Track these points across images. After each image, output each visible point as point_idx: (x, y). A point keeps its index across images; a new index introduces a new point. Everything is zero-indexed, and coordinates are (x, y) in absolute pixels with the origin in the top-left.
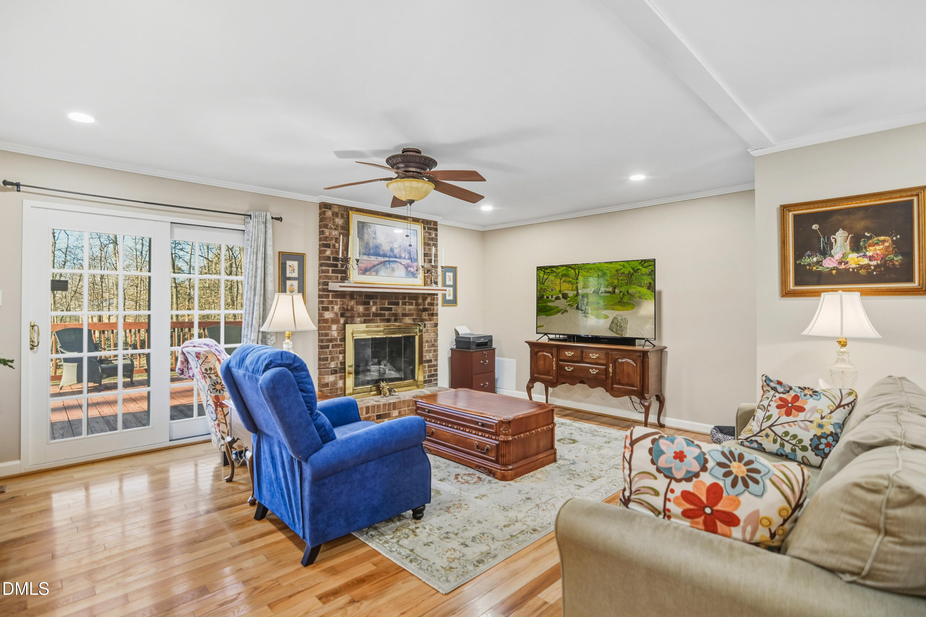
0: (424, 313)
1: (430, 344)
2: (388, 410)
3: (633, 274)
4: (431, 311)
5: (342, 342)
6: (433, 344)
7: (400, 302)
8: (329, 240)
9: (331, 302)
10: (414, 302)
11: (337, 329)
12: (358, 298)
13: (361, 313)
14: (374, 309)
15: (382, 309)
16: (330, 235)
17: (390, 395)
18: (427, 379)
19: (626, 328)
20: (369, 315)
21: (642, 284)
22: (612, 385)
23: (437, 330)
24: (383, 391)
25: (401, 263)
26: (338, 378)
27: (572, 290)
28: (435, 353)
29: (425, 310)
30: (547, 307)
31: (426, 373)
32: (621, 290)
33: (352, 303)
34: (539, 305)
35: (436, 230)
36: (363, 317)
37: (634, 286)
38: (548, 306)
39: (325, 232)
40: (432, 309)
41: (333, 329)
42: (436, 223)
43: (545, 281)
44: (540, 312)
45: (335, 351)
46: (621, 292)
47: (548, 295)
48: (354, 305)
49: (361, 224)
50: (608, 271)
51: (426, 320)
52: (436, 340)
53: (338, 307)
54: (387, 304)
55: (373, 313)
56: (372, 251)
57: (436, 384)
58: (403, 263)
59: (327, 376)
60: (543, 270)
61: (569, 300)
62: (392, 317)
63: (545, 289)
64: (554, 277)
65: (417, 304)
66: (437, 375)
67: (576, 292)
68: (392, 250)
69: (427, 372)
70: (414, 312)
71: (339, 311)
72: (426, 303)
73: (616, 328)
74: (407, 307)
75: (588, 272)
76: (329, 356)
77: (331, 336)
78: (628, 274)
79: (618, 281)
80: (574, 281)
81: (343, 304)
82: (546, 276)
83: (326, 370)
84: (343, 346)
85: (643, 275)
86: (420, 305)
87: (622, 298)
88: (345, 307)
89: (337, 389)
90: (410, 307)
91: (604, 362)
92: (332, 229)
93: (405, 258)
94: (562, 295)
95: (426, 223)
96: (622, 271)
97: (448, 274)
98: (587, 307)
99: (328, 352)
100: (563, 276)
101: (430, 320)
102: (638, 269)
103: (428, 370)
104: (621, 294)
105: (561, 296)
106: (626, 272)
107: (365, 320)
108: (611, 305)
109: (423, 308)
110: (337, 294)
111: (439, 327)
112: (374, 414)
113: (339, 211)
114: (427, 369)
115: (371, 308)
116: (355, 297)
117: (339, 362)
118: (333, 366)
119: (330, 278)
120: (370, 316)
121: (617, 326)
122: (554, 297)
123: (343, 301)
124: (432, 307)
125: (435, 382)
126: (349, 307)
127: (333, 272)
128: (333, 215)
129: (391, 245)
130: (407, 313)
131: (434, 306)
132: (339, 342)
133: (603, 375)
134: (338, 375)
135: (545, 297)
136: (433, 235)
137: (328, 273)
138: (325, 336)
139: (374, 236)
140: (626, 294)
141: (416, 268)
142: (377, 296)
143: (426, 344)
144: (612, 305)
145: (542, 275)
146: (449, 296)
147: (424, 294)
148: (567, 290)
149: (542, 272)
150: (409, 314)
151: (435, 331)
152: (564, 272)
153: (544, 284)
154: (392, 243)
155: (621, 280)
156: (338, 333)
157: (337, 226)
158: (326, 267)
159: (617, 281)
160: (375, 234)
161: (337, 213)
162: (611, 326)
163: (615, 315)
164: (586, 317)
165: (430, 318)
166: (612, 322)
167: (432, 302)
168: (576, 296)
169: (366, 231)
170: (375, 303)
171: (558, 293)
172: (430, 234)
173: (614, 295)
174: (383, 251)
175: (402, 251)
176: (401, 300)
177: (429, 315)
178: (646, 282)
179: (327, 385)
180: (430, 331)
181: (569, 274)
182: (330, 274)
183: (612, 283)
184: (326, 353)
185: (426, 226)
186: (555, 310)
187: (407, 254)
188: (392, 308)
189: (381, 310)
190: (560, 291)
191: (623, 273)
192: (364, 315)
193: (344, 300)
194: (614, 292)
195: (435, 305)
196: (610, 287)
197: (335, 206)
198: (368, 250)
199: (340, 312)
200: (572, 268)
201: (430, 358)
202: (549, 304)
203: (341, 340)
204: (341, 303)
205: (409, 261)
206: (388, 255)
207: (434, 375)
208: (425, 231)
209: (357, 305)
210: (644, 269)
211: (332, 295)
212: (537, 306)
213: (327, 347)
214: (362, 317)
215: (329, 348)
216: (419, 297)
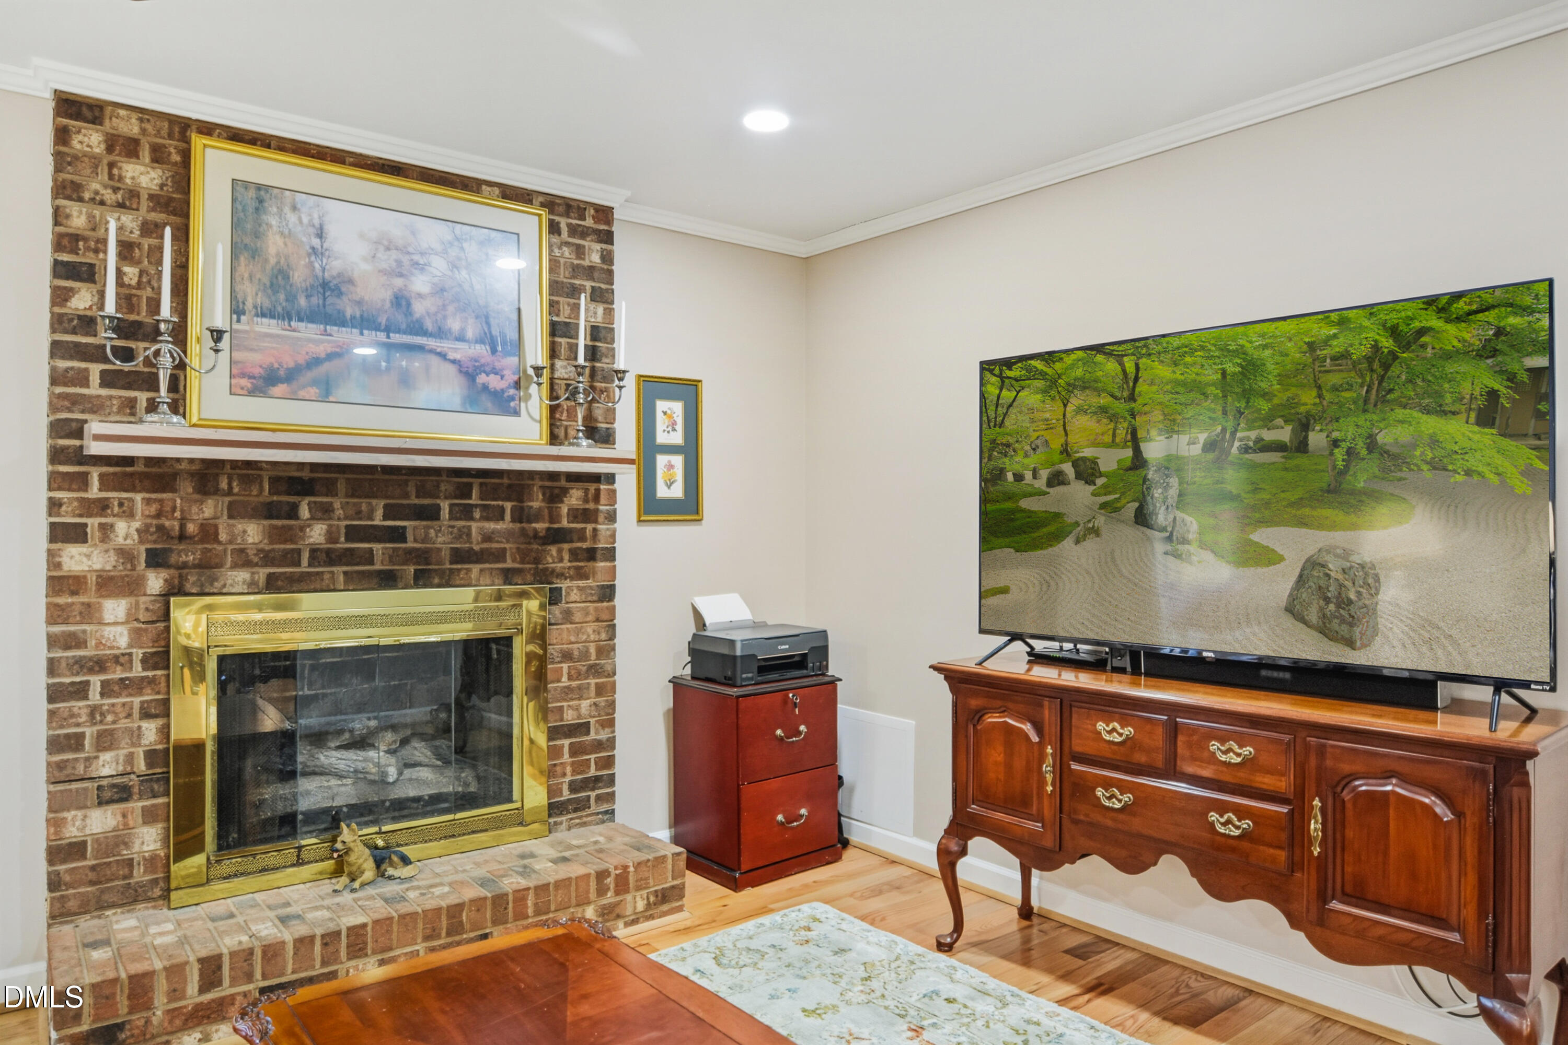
0: (553, 550)
1: (582, 666)
2: (324, 963)
3: (1394, 356)
4: (583, 539)
5: (155, 668)
6: (591, 667)
7: (445, 506)
8: (88, 249)
9: (102, 507)
10: (508, 506)
11: (131, 617)
12: (236, 490)
13: (251, 552)
14: (317, 534)
15: (353, 533)
16: (94, 229)
17: (381, 874)
18: (566, 795)
19: (1371, 611)
20: (293, 558)
21: (1448, 399)
22: (1323, 898)
23: (613, 610)
24: (350, 864)
25: (443, 356)
26: (136, 818)
27: (1113, 444)
28: (601, 700)
29: (557, 536)
30: (1018, 515)
31: (564, 775)
32: (1335, 435)
33: (209, 509)
34: (990, 507)
35: (608, 237)
36: (265, 565)
37: (1400, 413)
38: (1023, 511)
39: (68, 216)
40: (588, 533)
41: (108, 617)
42: (604, 213)
43: (1005, 415)
44: (995, 534)
45: (118, 709)
46: (1335, 443)
47: (1017, 468)
48: (215, 518)
49: (252, 193)
50: (1268, 352)
51: (561, 576)
52: (607, 650)
53: (137, 524)
54: (379, 513)
55: (314, 551)
56: (302, 301)
57: (606, 812)
58: (452, 355)
59: (80, 814)
60: (997, 371)
61: (1104, 486)
62: (405, 563)
63: (1008, 445)
64: (1039, 396)
65: (520, 516)
66: (611, 780)
67: (1129, 453)
68: (401, 301)
69: (569, 770)
70: (507, 546)
71: (141, 542)
72: (565, 510)
73: (1321, 609)
74: (475, 526)
75: (1176, 364)
76: (89, 732)
77: (99, 644)
78: (1369, 360)
79: (1320, 396)
80: (1120, 407)
81: (158, 515)
82: (1007, 395)
83: (74, 786)
84: (163, 684)
85: (1448, 356)
86: (537, 517)
87: (1342, 473)
88: (173, 525)
89: (130, 863)
90: (491, 526)
91: (1282, 784)
92: (102, 203)
93: (461, 338)
94: (1075, 464)
95: (561, 209)
96: (1337, 346)
97: (661, 406)
98: (1180, 515)
99: (85, 711)
100: (1075, 387)
101: (581, 574)
102: (1422, 332)
103: (573, 764)
104: (1339, 454)
105: (1068, 469)
106: (1360, 351)
107: (270, 578)
108: (1292, 505)
109: (548, 529)
110: (132, 475)
111: (619, 600)
112: (251, 987)
113: (144, 131)
114: (566, 757)
115: (302, 529)
116: (224, 485)
117: (140, 753)
118: (106, 771)
119: (96, 407)
120: (298, 564)
121: (1327, 600)
122: (1044, 474)
123: (161, 501)
124: (589, 527)
125: (605, 807)
126: (191, 528)
127: (108, 380)
128: (110, 149)
129: (399, 282)
130: (476, 548)
131: (596, 522)
132: (138, 670)
133: (1280, 847)
134: (137, 806)
135: (1010, 477)
136: (596, 258)
137: (85, 382)
138: (67, 647)
139: (316, 242)
140: (1364, 452)
141: (511, 378)
142: (334, 482)
143: (565, 666)
144: (1298, 503)
145: (993, 390)
146: (669, 485)
147: (553, 476)
148: (1095, 444)
149: (994, 379)
150: (482, 551)
151: (604, 616)
152: (1079, 372)
153: (1002, 424)
154: (401, 275)
155: (1335, 389)
156: (136, 634)
157: (134, 194)
158: (71, 358)
159: (1314, 393)
160: (320, 235)
161: (136, 142)
162: (1293, 598)
163: (1311, 551)
164: (1177, 556)
165: (578, 569)
166: (1301, 580)
167: (591, 506)
168: (1130, 469)
169: (274, 221)
170: (323, 512)
171: (1057, 457)
172: (580, 251)
173: (1301, 460)
174: (359, 303)
175: (451, 308)
176: (446, 498)
177: (575, 555)
178: (1466, 388)
179: (77, 849)
180: (578, 617)
181: (1096, 381)
182: (95, 389)
183: (1291, 403)
184: (73, 716)
185: (563, 222)
186: (1051, 528)
187: (471, 321)
188: (404, 528)
189: (349, 539)
190: (1065, 451)
191: (1345, 355)
192: (267, 559)
193: (164, 496)
194: (1302, 446)
195: (601, 518)
196: (1279, 421)
197: (122, 112)
198: (282, 297)
199: (143, 548)
200: (1110, 354)
201: (579, 717)
202: (1024, 504)
203: (147, 662)
204: (153, 509)
205: (482, 351)
206: (383, 320)
207: (597, 779)
208: (555, 239)
209: (231, 517)
210: (1451, 329)
211: (102, 477)
212: (983, 514)
213: (81, 691)
214: (256, 565)
215: (86, 698)
216: (530, 487)
